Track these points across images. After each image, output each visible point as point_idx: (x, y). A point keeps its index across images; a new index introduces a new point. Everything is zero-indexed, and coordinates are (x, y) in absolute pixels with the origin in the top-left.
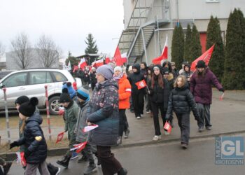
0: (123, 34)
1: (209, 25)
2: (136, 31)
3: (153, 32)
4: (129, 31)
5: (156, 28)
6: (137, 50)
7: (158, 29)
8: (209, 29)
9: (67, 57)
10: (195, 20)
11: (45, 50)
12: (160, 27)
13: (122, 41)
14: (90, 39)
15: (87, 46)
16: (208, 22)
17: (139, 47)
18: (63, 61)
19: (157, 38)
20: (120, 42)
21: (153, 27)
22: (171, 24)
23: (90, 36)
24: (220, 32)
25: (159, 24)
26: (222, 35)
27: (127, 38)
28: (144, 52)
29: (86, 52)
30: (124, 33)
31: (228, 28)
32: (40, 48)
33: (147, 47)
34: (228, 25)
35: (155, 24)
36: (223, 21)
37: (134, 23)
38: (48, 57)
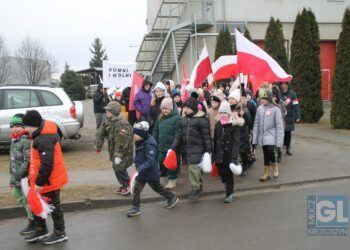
0: (145, 40)
1: (268, 30)
2: (165, 35)
3: (189, 38)
4: (154, 36)
5: (193, 32)
6: (164, 63)
7: (196, 34)
8: (268, 36)
9: (62, 71)
10: (249, 23)
11: (30, 61)
12: (198, 31)
13: (143, 49)
14: (98, 45)
15: (92, 56)
16: (267, 26)
17: (169, 59)
18: (57, 77)
19: (194, 46)
20: (140, 51)
21: (188, 31)
22: (215, 28)
23: (97, 41)
24: (283, 41)
25: (198, 26)
26: (286, 45)
27: (151, 45)
28: (175, 67)
29: (91, 64)
30: (148, 38)
31: (294, 36)
32: (22, 57)
33: (179, 59)
34: (295, 32)
35: (191, 27)
36: (288, 26)
37: (161, 25)
38: (34, 69)
